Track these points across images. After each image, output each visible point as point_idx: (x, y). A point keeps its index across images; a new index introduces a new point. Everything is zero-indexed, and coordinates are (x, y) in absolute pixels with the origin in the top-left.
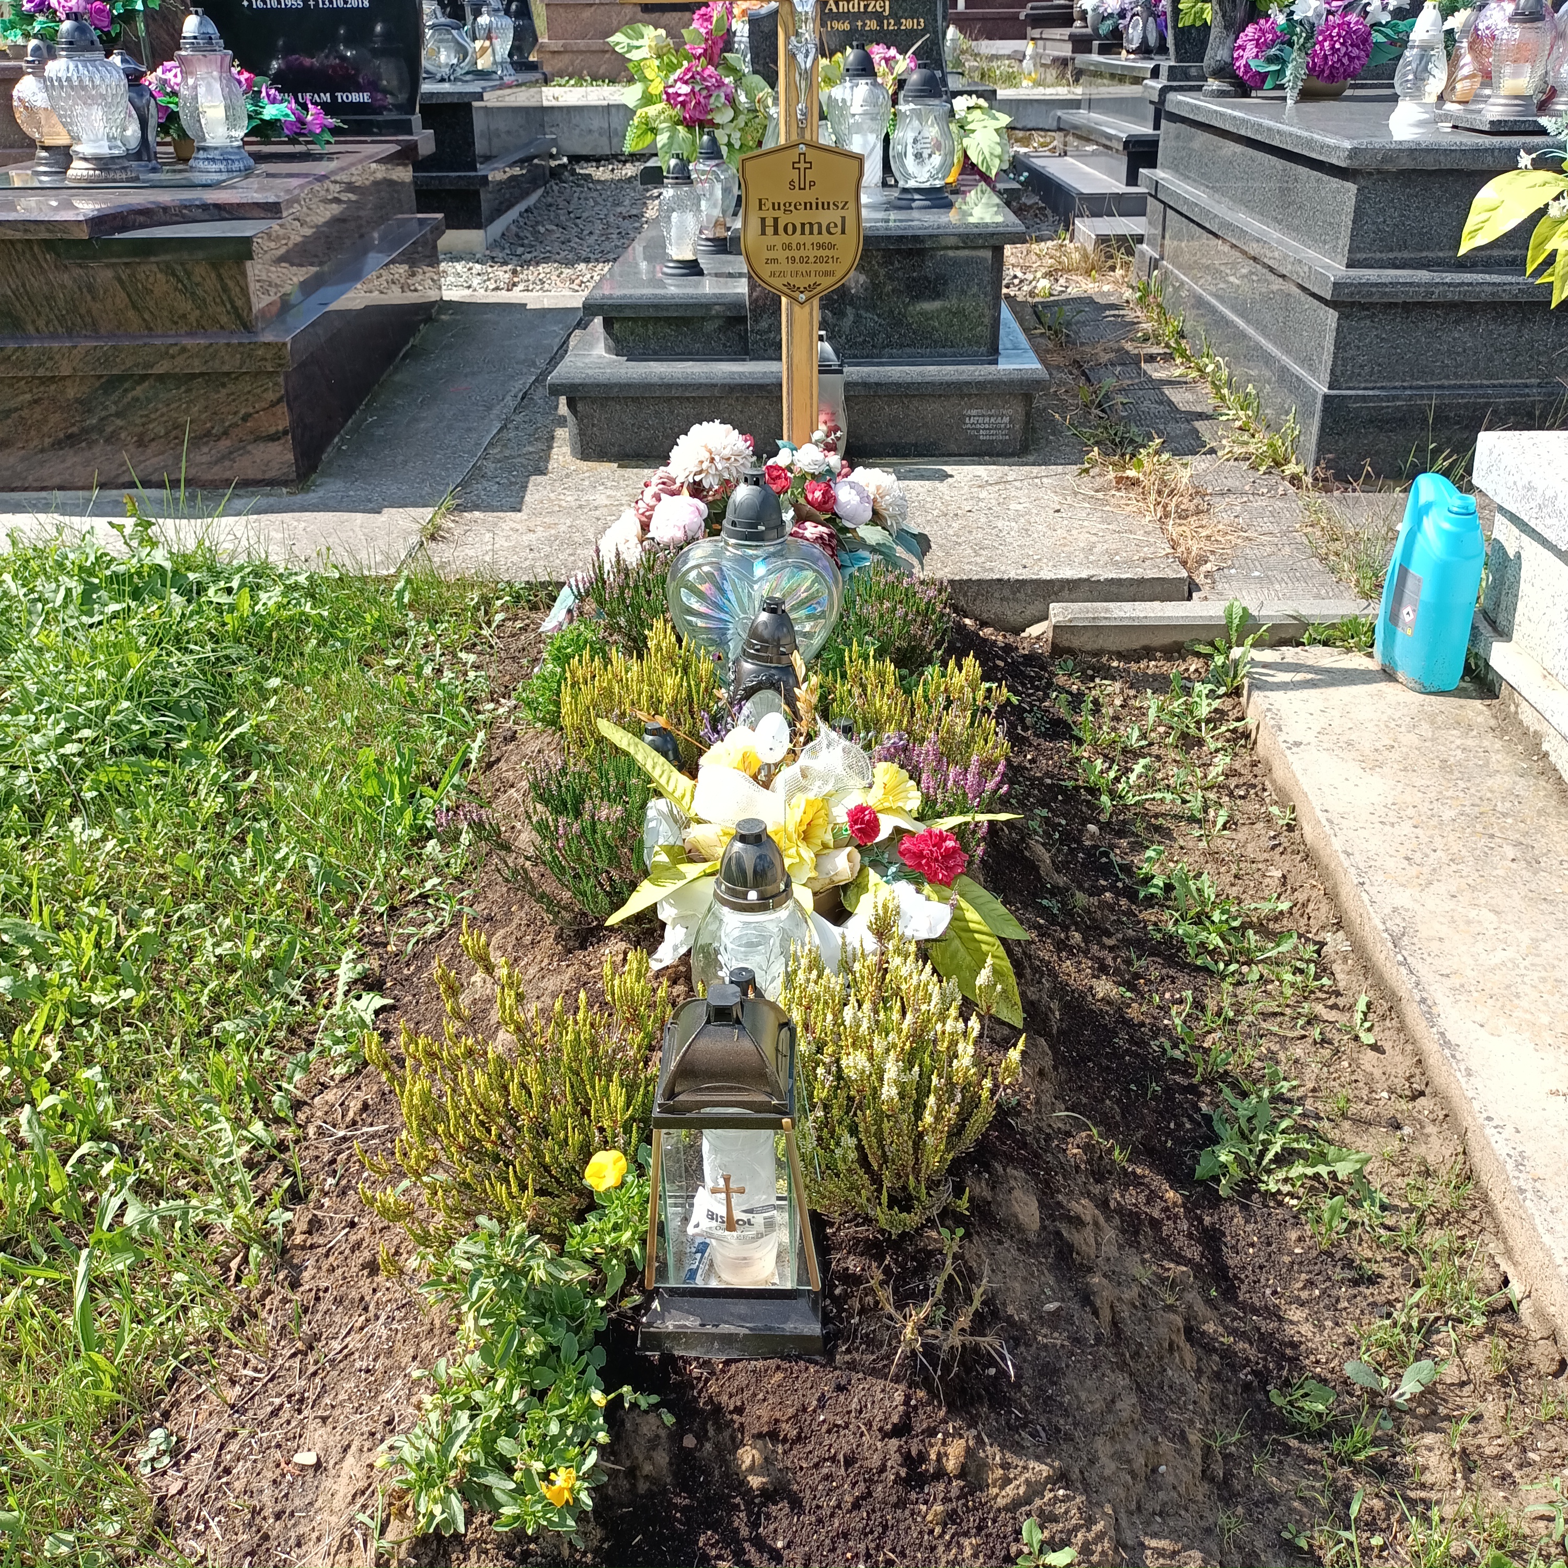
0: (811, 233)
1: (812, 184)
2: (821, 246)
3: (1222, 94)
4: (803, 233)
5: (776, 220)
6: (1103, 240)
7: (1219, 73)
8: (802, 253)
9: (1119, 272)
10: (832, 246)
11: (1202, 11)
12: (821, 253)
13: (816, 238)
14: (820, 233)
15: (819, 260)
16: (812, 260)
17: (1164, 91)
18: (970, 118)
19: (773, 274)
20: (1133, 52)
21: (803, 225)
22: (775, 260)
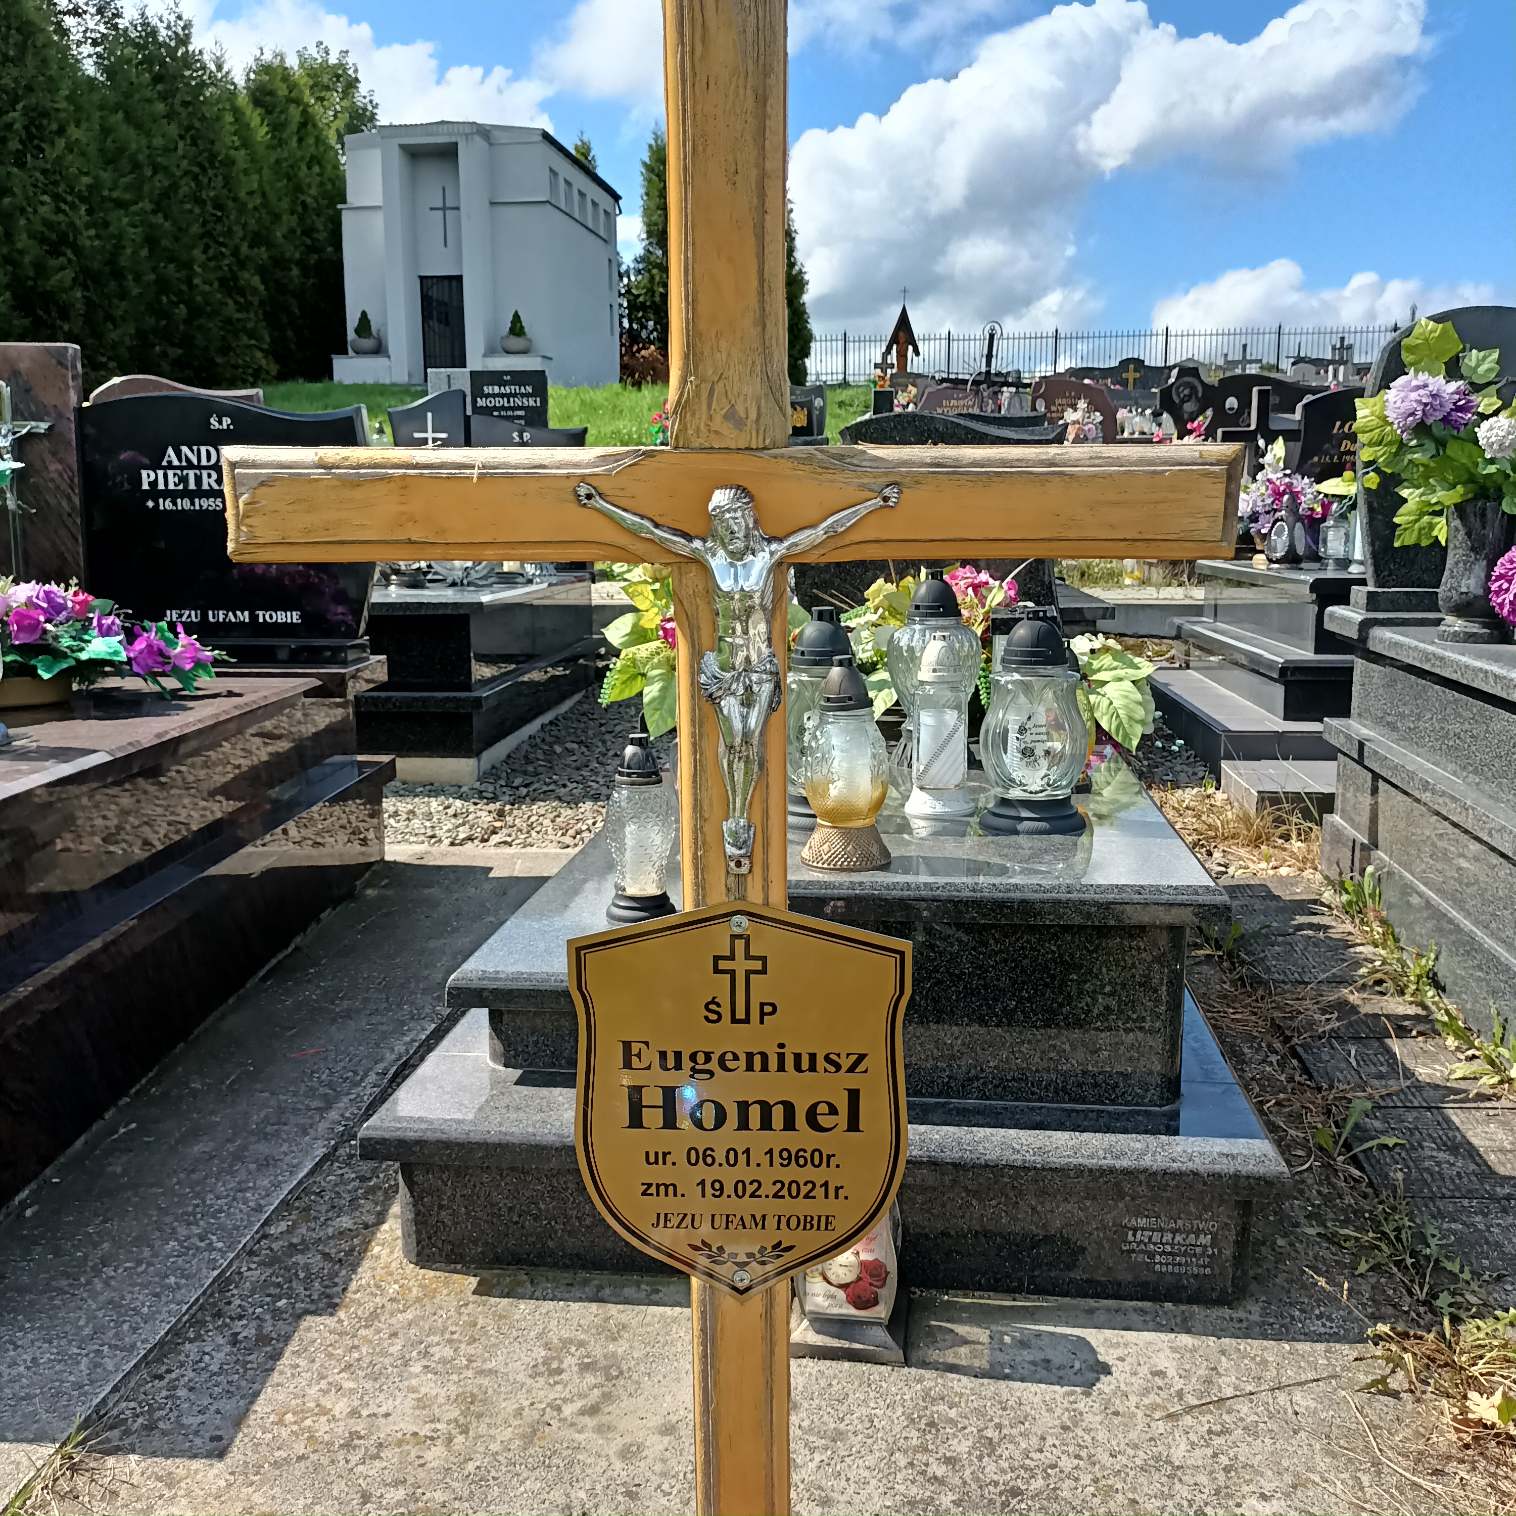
0: (766, 1124)
1: (768, 1010)
2: (791, 1158)
3: (1470, 638)
4: (743, 1125)
5: (670, 1094)
6: (1269, 799)
7: (1464, 609)
8: (741, 1172)
9: (1296, 845)
10: (819, 1158)
11: (1431, 526)
12: (792, 1173)
13: (778, 1139)
14: (790, 1125)
15: (791, 1190)
16: (768, 1189)
17: (1366, 625)
18: (1096, 664)
19: (662, 1219)
20: (1277, 561)
21: (743, 1107)
22: (669, 1188)
